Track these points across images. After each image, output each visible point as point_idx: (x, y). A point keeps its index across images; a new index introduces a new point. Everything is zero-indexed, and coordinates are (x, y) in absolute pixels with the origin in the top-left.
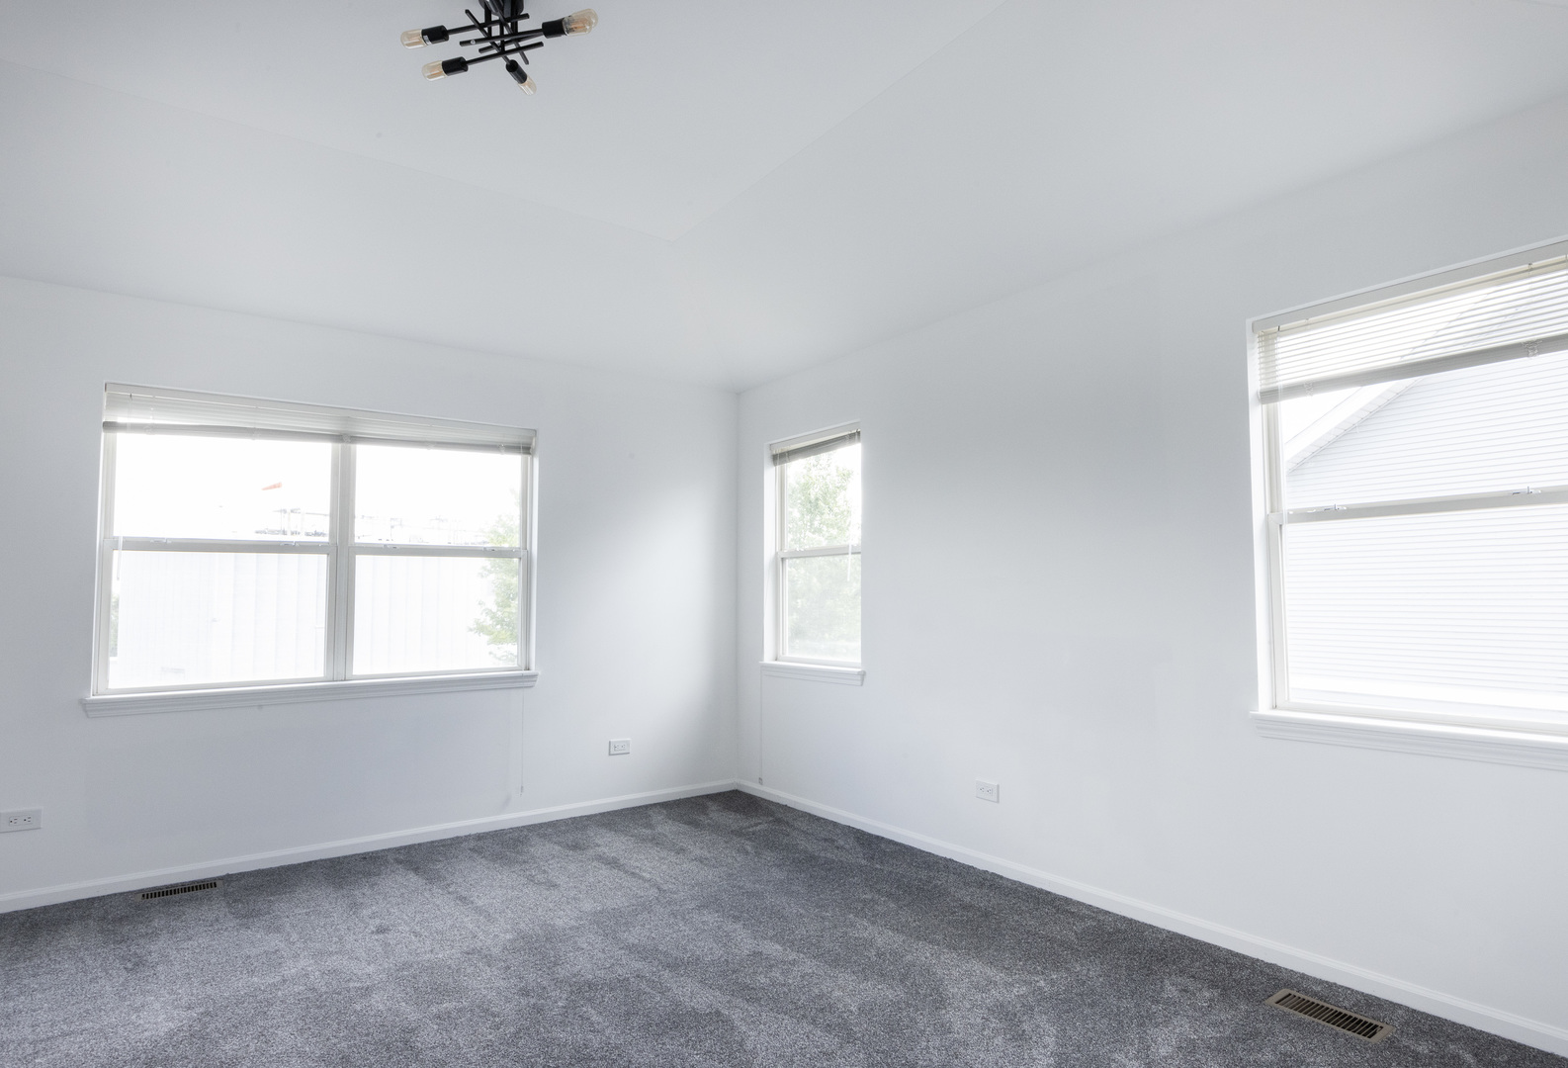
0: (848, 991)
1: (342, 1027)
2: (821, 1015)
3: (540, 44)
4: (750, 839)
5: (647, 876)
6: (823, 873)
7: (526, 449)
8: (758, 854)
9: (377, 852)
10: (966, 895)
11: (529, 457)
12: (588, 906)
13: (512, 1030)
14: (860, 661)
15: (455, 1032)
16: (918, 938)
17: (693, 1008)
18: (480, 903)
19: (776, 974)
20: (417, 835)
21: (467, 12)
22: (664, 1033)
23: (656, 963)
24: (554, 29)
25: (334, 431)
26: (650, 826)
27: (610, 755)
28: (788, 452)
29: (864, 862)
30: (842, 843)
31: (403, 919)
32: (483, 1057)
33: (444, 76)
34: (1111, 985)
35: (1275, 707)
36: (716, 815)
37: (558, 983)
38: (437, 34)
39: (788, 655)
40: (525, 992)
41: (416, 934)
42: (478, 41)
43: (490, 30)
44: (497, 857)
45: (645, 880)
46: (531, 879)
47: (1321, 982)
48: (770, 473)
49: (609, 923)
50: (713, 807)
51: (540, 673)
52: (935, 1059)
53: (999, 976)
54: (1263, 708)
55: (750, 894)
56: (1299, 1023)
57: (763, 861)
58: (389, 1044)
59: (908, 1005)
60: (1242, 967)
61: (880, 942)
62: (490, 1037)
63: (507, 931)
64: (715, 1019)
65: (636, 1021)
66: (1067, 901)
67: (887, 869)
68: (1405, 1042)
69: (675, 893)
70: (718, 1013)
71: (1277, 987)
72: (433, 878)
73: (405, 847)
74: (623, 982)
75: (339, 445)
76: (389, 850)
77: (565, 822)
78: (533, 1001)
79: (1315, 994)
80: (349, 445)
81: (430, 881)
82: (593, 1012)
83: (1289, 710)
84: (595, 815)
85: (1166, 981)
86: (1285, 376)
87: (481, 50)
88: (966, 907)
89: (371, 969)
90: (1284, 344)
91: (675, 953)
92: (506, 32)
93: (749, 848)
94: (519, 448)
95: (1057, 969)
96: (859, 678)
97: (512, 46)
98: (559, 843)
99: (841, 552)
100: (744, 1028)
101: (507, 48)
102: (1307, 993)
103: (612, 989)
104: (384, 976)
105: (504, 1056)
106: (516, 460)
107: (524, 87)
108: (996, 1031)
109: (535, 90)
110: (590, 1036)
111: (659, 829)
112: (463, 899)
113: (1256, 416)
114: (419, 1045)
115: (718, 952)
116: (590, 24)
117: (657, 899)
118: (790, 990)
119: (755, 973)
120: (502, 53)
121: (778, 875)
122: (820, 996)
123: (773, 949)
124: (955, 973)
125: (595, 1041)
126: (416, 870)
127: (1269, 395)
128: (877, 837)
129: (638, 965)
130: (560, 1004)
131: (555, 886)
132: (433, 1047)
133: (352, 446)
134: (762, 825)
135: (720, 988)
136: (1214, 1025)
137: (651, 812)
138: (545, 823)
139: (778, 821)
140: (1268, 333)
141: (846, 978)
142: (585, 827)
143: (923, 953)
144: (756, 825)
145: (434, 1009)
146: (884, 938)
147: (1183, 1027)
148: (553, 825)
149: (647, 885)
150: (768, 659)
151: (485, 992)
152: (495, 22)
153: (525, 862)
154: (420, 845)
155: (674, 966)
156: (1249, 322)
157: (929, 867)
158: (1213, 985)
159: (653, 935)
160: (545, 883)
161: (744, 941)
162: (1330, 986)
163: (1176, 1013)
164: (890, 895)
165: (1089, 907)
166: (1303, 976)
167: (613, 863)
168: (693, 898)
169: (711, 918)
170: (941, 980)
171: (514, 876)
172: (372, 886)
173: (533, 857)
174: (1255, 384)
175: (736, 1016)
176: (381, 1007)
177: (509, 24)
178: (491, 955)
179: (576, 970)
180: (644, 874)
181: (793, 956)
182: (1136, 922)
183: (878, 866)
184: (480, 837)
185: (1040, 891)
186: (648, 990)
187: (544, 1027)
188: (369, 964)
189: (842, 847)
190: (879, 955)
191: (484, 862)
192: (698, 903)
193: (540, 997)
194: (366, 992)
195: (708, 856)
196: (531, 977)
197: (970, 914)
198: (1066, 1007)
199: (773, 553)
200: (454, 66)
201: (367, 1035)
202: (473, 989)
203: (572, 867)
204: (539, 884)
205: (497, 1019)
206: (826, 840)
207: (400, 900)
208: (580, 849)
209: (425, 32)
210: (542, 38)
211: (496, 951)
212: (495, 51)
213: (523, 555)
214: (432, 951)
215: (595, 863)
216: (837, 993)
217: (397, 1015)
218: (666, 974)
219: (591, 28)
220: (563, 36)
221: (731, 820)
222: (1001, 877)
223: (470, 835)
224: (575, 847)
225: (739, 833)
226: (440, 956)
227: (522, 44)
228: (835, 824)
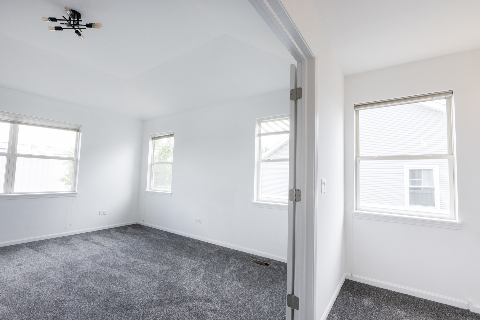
0: (157, 268)
1: (3, 291)
2: (149, 274)
3: (85, 28)
4: (139, 236)
5: (107, 246)
6: (157, 242)
7: (78, 130)
8: (140, 239)
9: (19, 244)
10: (191, 245)
11: (79, 133)
12: (88, 254)
13: (61, 286)
14: (171, 190)
15: (42, 288)
16: (177, 255)
17: (115, 276)
18: (54, 256)
19: (140, 266)
20: (34, 239)
21: (63, 16)
22: (106, 282)
23: (106, 266)
24: (89, 26)
25: (12, 120)
26: (111, 234)
27: (100, 215)
28: (156, 137)
29: (168, 239)
30: (163, 235)
31: (27, 262)
32: (50, 293)
33: (55, 31)
34: (219, 261)
35: (257, 201)
36: (130, 230)
37: (76, 274)
38: (54, 20)
39: (153, 189)
40: (66, 277)
41: (31, 265)
42: (66, 24)
43: (70, 22)
44: (62, 244)
45: (106, 247)
46: (71, 249)
47: (261, 257)
48: (151, 142)
49: (93, 258)
50: (129, 228)
51: (78, 193)
52: (175, 280)
53: (194, 262)
54: (255, 201)
55: (136, 249)
56: (255, 265)
57: (141, 240)
58: (20, 293)
59: (171, 270)
60: (247, 255)
61: (168, 257)
62: (53, 288)
63: (62, 262)
64: (121, 278)
65: (98, 280)
66: (214, 245)
67: (173, 240)
68: (273, 267)
69: (115, 250)
70: (122, 276)
71: (253, 259)
72: (38, 250)
73: (29, 243)
74: (96, 272)
75: (13, 124)
76: (23, 244)
77: (84, 234)
78: (68, 278)
79: (259, 259)
80: (16, 125)
81: (37, 251)
82: (86, 279)
83: (260, 201)
84: (94, 232)
85: (231, 260)
86: (263, 132)
87: (67, 26)
88: (190, 248)
89: (15, 275)
90: (264, 125)
91: (112, 264)
92: (75, 24)
93: (138, 238)
94: (76, 130)
95: (208, 259)
96: (170, 194)
97: (77, 27)
98: (81, 239)
99: (168, 163)
100: (128, 279)
101: (75, 27)
102: (258, 259)
103: (92, 274)
104: (19, 277)
105: (57, 292)
106: (75, 133)
107: (81, 37)
108: (191, 273)
109: (84, 38)
110: (85, 285)
111: (113, 234)
112: (48, 255)
113: (257, 139)
114: (30, 292)
115: (125, 262)
116: (100, 26)
117: (109, 251)
118: (142, 270)
119: (134, 266)
120: (74, 28)
121: (144, 243)
122: (150, 270)
123: (139, 261)
124: (184, 262)
125: (86, 286)
126: (33, 249)
127: (259, 135)
128: (173, 233)
129: (101, 267)
130: (76, 278)
131: (79, 250)
132: (35, 293)
133: (18, 125)
134: (142, 232)
135: (124, 271)
136: (238, 267)
137: (111, 230)
138: (78, 234)
139: (147, 231)
140: (260, 122)
141: (157, 266)
142: (90, 235)
143: (178, 258)
144: (141, 232)
145: (36, 283)
146: (168, 256)
147: (232, 268)
148: (80, 235)
149: (107, 248)
150: (148, 190)
151: (53, 278)
152: (72, 20)
153: (70, 244)
154: (35, 242)
155: (111, 267)
156: (256, 119)
157: (184, 240)
158: (240, 259)
159: (107, 260)
160: (76, 250)
161: (132, 259)
162: (263, 258)
163: (231, 266)
164: (172, 246)
165: (219, 246)
166: (259, 256)
167: (98, 243)
168: (120, 250)
169: (124, 255)
170: (181, 264)
171: (66, 248)
172: (17, 254)
173: (72, 243)
174: (257, 132)
175: (127, 277)
176: (18, 285)
177: (76, 22)
178: (56, 269)
179: (82, 270)
180: (106, 246)
181: (145, 262)
182: (228, 248)
183: (171, 240)
184: (55, 239)
185: (209, 243)
186: (103, 273)
187: (71, 284)
188: (14, 274)
189: (163, 236)
190: (167, 260)
191: (56, 245)
192: (121, 251)
193: (70, 277)
194: (13, 281)
195: (126, 240)
196: (68, 273)
197: (191, 249)
198: (208, 267)
199: (151, 162)
200: (58, 28)
201: (12, 292)
202: (49, 277)
203: (85, 245)
204: (74, 250)
205: (56, 284)
206: (159, 235)
207: (26, 257)
208: (88, 240)
209: (49, 18)
210: (85, 27)
211: (57, 268)
212: (71, 27)
213: (75, 160)
214: (36, 269)
215: (92, 244)
216: (154, 269)
217: (23, 286)
218: (109, 269)
219: (100, 28)
220: (92, 28)
221: (134, 231)
222: (201, 241)
223: (52, 238)
224: (87, 240)
225: (135, 234)
226: (39, 270)
227: (80, 27)
228: (162, 231)
